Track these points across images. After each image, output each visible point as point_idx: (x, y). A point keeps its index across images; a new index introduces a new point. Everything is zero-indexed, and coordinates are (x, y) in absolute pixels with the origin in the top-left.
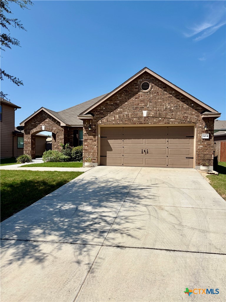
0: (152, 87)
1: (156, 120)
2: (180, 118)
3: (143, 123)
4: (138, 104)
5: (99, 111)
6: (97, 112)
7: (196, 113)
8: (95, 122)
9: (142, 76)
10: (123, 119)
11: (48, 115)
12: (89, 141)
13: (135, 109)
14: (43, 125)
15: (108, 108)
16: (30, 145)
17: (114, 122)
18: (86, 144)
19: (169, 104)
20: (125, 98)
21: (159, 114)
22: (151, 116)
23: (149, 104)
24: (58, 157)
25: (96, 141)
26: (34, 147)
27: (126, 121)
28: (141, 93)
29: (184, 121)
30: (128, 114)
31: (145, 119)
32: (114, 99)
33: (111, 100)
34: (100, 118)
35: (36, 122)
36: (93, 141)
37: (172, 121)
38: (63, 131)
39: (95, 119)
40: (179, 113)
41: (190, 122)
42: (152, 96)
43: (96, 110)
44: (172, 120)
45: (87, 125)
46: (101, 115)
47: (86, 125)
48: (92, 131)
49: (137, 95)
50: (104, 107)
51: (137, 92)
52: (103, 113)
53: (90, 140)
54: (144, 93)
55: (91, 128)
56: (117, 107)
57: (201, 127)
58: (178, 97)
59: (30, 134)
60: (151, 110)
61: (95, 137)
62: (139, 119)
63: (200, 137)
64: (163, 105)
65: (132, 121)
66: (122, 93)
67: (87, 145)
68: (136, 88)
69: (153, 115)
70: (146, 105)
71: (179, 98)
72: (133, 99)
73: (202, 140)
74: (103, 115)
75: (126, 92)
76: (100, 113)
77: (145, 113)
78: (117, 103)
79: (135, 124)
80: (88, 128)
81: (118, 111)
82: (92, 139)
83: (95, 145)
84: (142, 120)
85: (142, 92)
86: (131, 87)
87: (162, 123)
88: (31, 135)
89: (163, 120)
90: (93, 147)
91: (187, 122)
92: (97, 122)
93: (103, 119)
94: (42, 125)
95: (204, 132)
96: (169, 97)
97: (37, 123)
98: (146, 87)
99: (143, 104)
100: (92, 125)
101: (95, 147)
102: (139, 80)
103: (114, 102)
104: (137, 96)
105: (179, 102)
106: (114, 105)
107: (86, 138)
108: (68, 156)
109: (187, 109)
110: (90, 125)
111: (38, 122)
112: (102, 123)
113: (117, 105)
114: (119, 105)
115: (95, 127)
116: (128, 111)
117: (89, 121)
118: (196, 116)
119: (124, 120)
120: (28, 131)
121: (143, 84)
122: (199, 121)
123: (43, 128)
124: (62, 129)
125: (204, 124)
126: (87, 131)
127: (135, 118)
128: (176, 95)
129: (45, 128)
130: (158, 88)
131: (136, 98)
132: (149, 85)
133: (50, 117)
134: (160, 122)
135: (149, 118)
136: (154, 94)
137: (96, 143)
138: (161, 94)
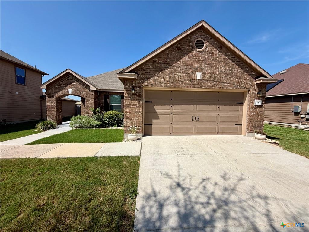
0: (207, 46)
1: (210, 83)
2: (235, 83)
3: (196, 87)
4: (191, 65)
5: (145, 70)
6: (142, 70)
7: (250, 78)
8: (140, 83)
9: (196, 32)
10: (173, 81)
11: (76, 77)
12: (131, 106)
13: (188, 71)
14: (70, 89)
15: (156, 67)
16: (54, 109)
17: (163, 85)
18: (127, 110)
19: (224, 66)
20: (177, 57)
21: (214, 78)
22: (206, 79)
23: (203, 65)
24: (89, 123)
25: (140, 107)
26: (60, 111)
27: (177, 83)
28: (194, 52)
29: (238, 87)
30: (180, 76)
31: (199, 82)
32: (164, 57)
33: (160, 58)
34: (146, 79)
35: (62, 85)
36: (137, 107)
37: (226, 86)
38: (94, 95)
39: (140, 80)
40: (233, 77)
41: (244, 87)
42: (206, 56)
43: (141, 68)
44: (227, 84)
45: (129, 87)
46: (147, 74)
47: (127, 87)
48: (136, 94)
49: (191, 53)
50: (151, 65)
51: (190, 50)
52: (149, 73)
53: (133, 105)
54: (198, 52)
55: (135, 90)
56: (167, 66)
57: (254, 93)
58: (233, 60)
59: (54, 98)
60: (205, 73)
61: (140, 102)
62: (192, 82)
63: (253, 103)
64: (218, 68)
65: (185, 83)
66: (173, 50)
67: (129, 112)
68: (189, 46)
69: (207, 78)
70: (200, 67)
71: (235, 61)
72: (186, 58)
73: (255, 107)
74: (150, 75)
75: (178, 49)
76: (146, 72)
77: (199, 76)
78: (167, 61)
79: (188, 87)
80: (130, 90)
81: (168, 71)
82: (136, 105)
83: (140, 112)
84: (196, 83)
85: (196, 51)
86: (184, 43)
87: (216, 88)
88: (56, 99)
89: (218, 84)
90: (137, 114)
91: (241, 87)
92: (142, 83)
93: (149, 80)
94: (68, 88)
95: (256, 98)
96: (225, 59)
97: (62, 87)
98: (200, 45)
99: (197, 65)
100: (136, 87)
101: (140, 114)
102: (193, 37)
103: (163, 60)
104: (190, 55)
105: (234, 65)
106: (163, 64)
107: (128, 103)
108: (101, 122)
109: (242, 74)
110: (133, 87)
111: (64, 84)
112: (149, 85)
113: (167, 64)
114: (169, 64)
115: (139, 89)
116: (180, 72)
117: (132, 81)
118: (250, 82)
119: (175, 83)
120: (52, 94)
121: (196, 42)
122: (253, 87)
123: (70, 92)
124: (92, 93)
125: (257, 90)
126: (129, 94)
127: (187, 80)
128: (231, 58)
129: (72, 92)
130: (213, 47)
131: (189, 58)
132: (204, 44)
133: (78, 80)
134: (214, 87)
135: (203, 81)
136: (209, 54)
137: (140, 109)
138: (216, 55)
